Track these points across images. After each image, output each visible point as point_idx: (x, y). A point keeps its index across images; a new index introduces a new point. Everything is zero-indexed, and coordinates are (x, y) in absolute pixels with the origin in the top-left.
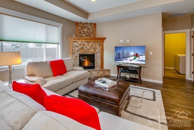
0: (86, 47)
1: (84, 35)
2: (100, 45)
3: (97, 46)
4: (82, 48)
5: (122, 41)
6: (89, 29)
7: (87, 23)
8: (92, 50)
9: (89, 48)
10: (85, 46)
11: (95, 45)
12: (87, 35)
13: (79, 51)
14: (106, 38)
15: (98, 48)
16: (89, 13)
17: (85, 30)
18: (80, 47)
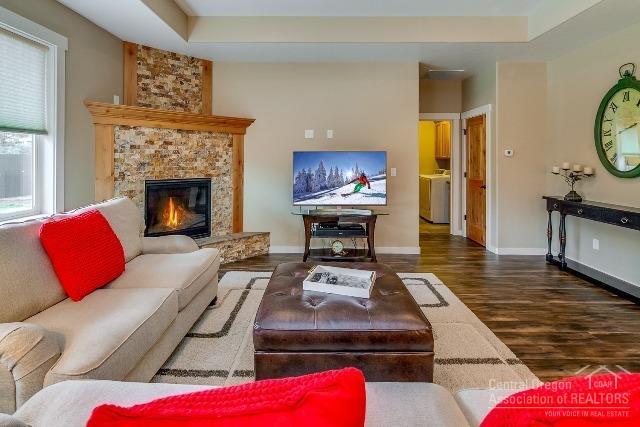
0: (175, 152)
1: (164, 100)
2: (230, 145)
3: (220, 150)
4: (159, 157)
5: (309, 134)
6: (181, 79)
7: (174, 56)
8: (200, 164)
9: (188, 155)
10: (171, 148)
11: (214, 146)
12: (176, 104)
13: (148, 169)
14: (253, 121)
15: (225, 157)
16: (197, 18)
17: (169, 81)
18: (151, 150)
